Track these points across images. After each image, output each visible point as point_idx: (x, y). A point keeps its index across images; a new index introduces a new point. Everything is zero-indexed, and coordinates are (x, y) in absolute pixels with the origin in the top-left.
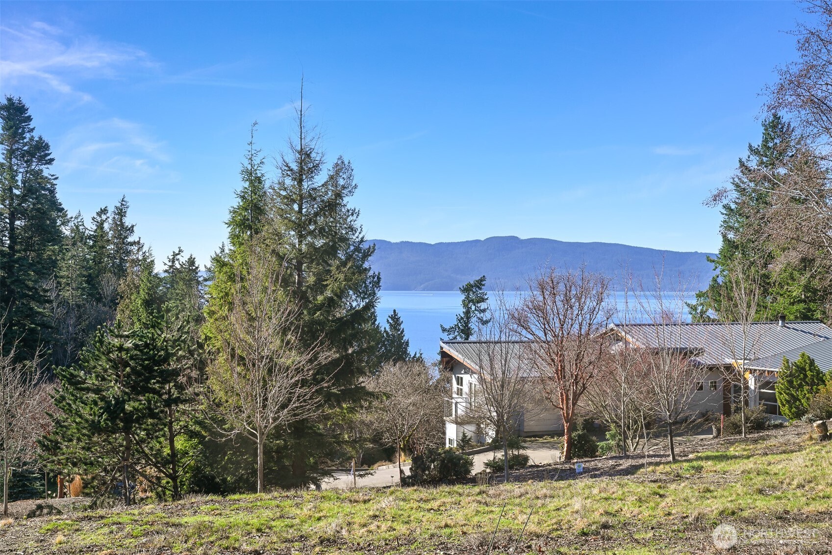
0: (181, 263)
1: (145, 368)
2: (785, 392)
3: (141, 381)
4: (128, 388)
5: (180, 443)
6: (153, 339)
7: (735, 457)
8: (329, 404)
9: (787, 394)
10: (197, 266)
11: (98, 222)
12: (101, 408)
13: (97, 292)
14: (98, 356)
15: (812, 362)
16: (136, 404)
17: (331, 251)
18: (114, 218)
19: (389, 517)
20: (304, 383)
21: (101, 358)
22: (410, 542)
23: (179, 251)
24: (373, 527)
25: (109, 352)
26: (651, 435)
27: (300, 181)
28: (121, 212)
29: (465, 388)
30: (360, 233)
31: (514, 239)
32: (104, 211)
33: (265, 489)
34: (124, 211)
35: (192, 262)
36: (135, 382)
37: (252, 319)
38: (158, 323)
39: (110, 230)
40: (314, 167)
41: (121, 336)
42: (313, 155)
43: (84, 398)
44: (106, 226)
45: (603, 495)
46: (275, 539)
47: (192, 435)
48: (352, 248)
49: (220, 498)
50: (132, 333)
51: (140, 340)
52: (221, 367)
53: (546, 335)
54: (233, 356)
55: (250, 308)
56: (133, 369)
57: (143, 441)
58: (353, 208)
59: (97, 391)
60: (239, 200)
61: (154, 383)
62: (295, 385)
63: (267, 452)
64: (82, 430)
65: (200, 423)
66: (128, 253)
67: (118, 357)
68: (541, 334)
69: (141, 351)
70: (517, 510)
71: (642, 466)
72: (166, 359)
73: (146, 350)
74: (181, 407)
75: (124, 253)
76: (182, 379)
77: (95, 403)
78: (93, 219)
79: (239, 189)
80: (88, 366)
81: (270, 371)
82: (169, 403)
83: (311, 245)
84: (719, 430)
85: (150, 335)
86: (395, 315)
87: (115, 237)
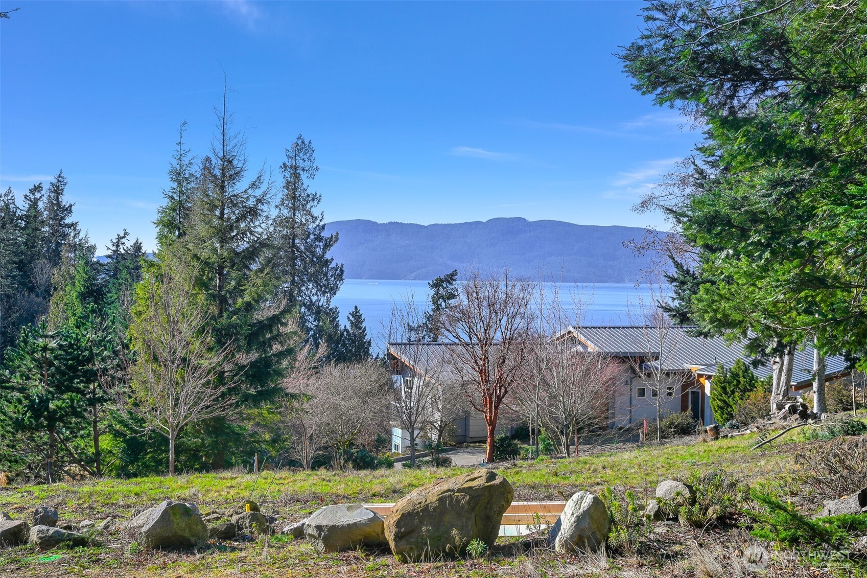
0: (125, 248)
1: (70, 368)
2: (717, 399)
3: (65, 381)
4: (52, 387)
5: (105, 442)
6: (78, 340)
8: (246, 405)
9: (719, 400)
10: (143, 252)
11: (31, 201)
12: (25, 407)
13: (29, 281)
14: (22, 355)
15: (747, 369)
16: (59, 403)
18: (49, 196)
21: (25, 357)
23: (125, 234)
25: (33, 352)
26: (581, 440)
27: (222, 188)
28: (57, 190)
30: (321, 221)
31: (521, 220)
32: (38, 188)
34: (60, 188)
35: (138, 247)
36: (59, 381)
38: (83, 324)
39: (45, 210)
40: (235, 174)
41: (46, 336)
42: (235, 162)
43: (9, 396)
44: (41, 205)
47: (117, 434)
48: (312, 237)
50: (56, 333)
51: (66, 340)
53: (471, 339)
56: (58, 369)
57: (67, 439)
58: (314, 193)
59: (22, 390)
60: (168, 200)
61: (78, 383)
63: (177, 447)
64: (6, 427)
65: (122, 422)
66: (65, 236)
67: (42, 357)
69: (65, 351)
72: (90, 359)
73: (70, 350)
74: (106, 406)
75: (60, 236)
76: (106, 379)
77: (20, 402)
78: (26, 196)
79: (168, 190)
80: (12, 365)
82: (93, 402)
83: (232, 250)
85: (74, 336)
86: (357, 312)
87: (51, 218)
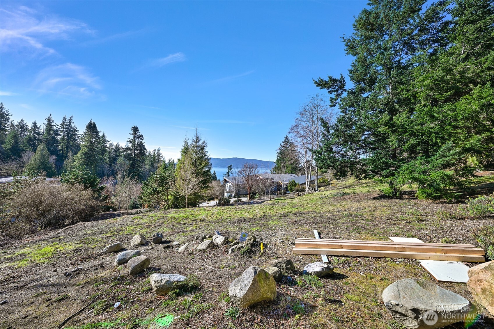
1: (162, 181)
2: (289, 187)
4: (158, 185)
5: (169, 197)
6: (164, 175)
7: (282, 199)
8: (201, 189)
13: (153, 166)
15: (294, 181)
16: (160, 189)
17: (202, 157)
18: (157, 151)
19: (216, 214)
20: (196, 185)
21: (152, 179)
22: (221, 220)
24: (212, 217)
25: (154, 178)
26: (265, 195)
27: (196, 143)
28: (159, 151)
29: (229, 186)
30: (208, 156)
31: (237, 158)
32: (155, 150)
33: (188, 207)
35: (173, 161)
36: (160, 184)
37: (185, 171)
38: (165, 172)
40: (199, 140)
41: (157, 175)
42: (199, 138)
43: (148, 187)
44: (156, 153)
45: (261, 208)
46: (189, 220)
47: (172, 195)
48: (206, 158)
49: (177, 210)
50: (159, 174)
51: (161, 175)
52: (178, 181)
54: (181, 179)
55: (185, 169)
56: (159, 181)
57: (161, 197)
59: (151, 186)
60: (183, 147)
61: (164, 185)
62: (195, 185)
63: (188, 199)
64: (148, 194)
65: (174, 193)
66: (160, 159)
67: (156, 179)
68: (244, 175)
69: (161, 178)
70: (244, 212)
71: (265, 201)
72: (167, 180)
74: (170, 189)
76: (170, 184)
77: (151, 189)
78: (153, 151)
79: (183, 145)
80: (149, 181)
81: (189, 182)
82: (167, 189)
83: (198, 156)
84: (278, 194)
86: (215, 172)
87: (157, 155)
